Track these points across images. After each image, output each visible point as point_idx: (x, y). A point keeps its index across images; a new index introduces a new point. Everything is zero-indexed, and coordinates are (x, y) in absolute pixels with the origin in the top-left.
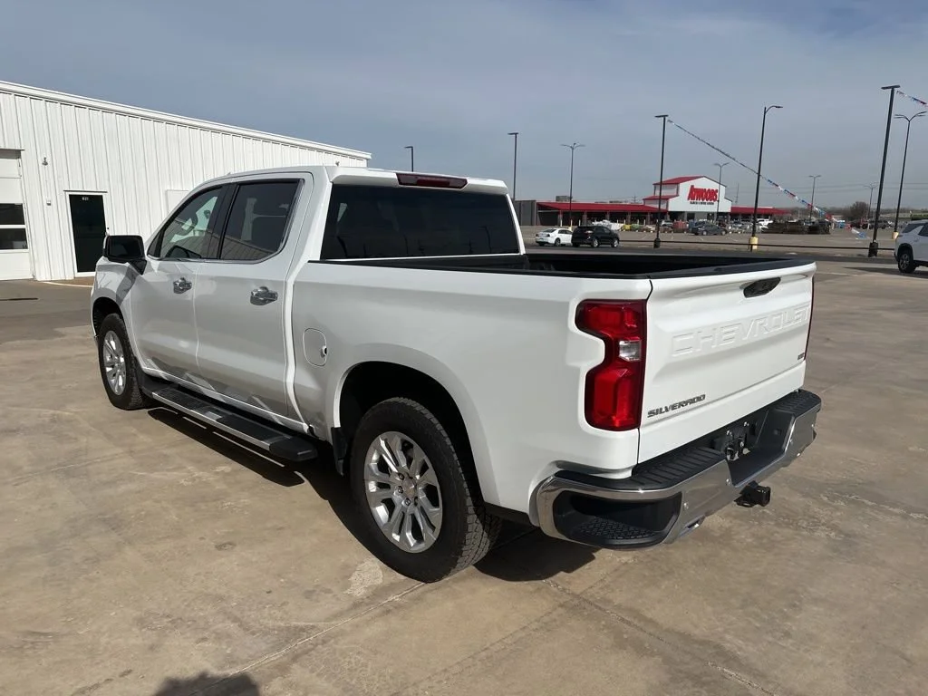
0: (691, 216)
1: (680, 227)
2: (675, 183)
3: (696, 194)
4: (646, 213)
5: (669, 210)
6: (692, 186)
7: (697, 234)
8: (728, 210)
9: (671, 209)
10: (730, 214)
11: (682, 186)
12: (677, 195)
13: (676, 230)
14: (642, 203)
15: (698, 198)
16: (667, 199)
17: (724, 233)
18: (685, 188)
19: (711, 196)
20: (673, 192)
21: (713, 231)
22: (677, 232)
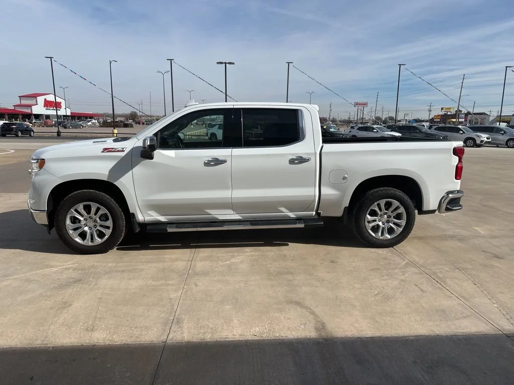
0: (48, 117)
1: (49, 124)
2: (34, 96)
3: (47, 104)
4: (18, 115)
5: (33, 113)
6: (45, 99)
7: (66, 128)
8: (69, 114)
9: (34, 112)
10: (71, 116)
11: (38, 98)
12: (37, 104)
13: (46, 125)
14: (13, 108)
15: (50, 106)
16: (30, 106)
17: (81, 127)
18: (41, 100)
19: (57, 105)
20: (33, 102)
21: (75, 126)
22: (48, 127)
